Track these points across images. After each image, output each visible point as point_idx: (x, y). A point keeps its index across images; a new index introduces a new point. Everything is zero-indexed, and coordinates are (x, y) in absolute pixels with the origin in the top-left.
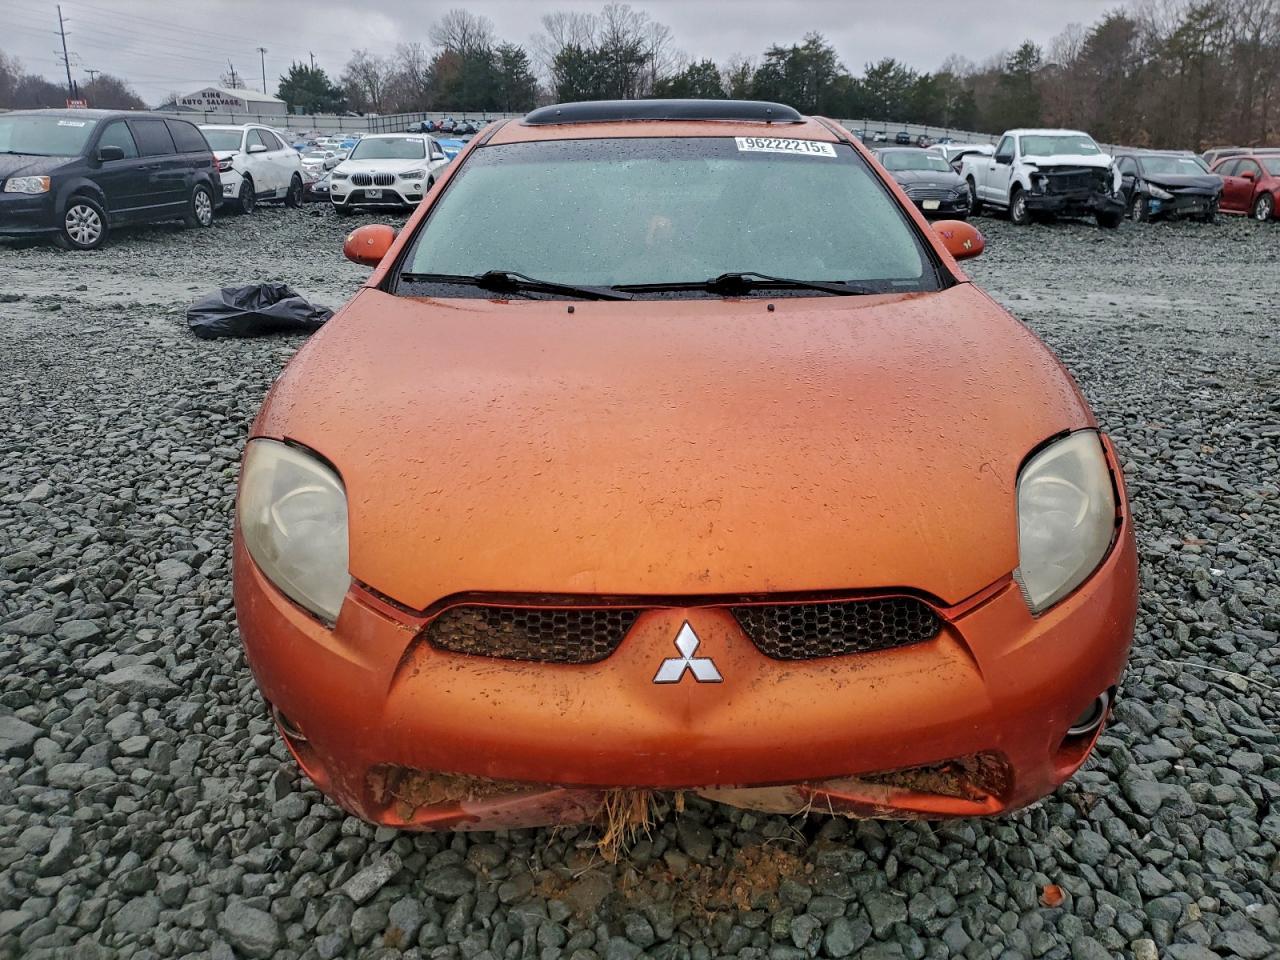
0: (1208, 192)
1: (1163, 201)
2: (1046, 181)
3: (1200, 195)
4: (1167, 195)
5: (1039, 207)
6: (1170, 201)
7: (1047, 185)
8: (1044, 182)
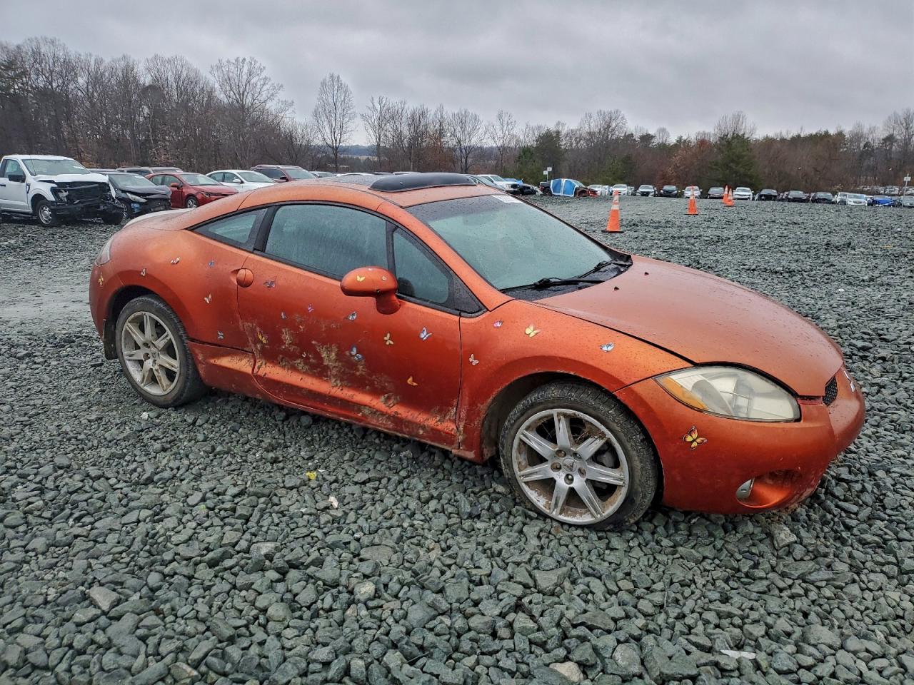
0: (164, 197)
1: (141, 204)
2: (65, 194)
3: (161, 199)
4: (143, 200)
5: (66, 213)
6: (146, 203)
7: (67, 197)
8: (64, 194)
